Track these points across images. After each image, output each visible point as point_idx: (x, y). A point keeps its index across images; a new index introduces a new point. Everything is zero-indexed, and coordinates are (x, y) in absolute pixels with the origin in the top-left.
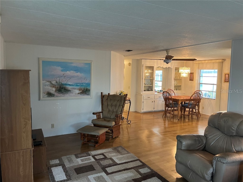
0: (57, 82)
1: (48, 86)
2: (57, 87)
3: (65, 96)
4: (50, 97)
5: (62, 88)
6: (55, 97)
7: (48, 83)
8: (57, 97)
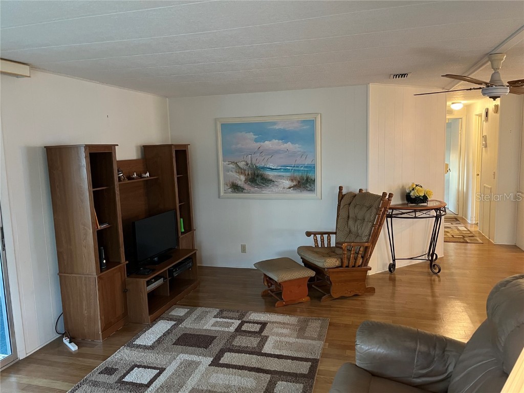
0: (247, 164)
1: (232, 171)
2: (248, 174)
3: (264, 192)
4: (237, 193)
5: (258, 176)
6: (245, 193)
7: (231, 166)
8: (249, 193)
